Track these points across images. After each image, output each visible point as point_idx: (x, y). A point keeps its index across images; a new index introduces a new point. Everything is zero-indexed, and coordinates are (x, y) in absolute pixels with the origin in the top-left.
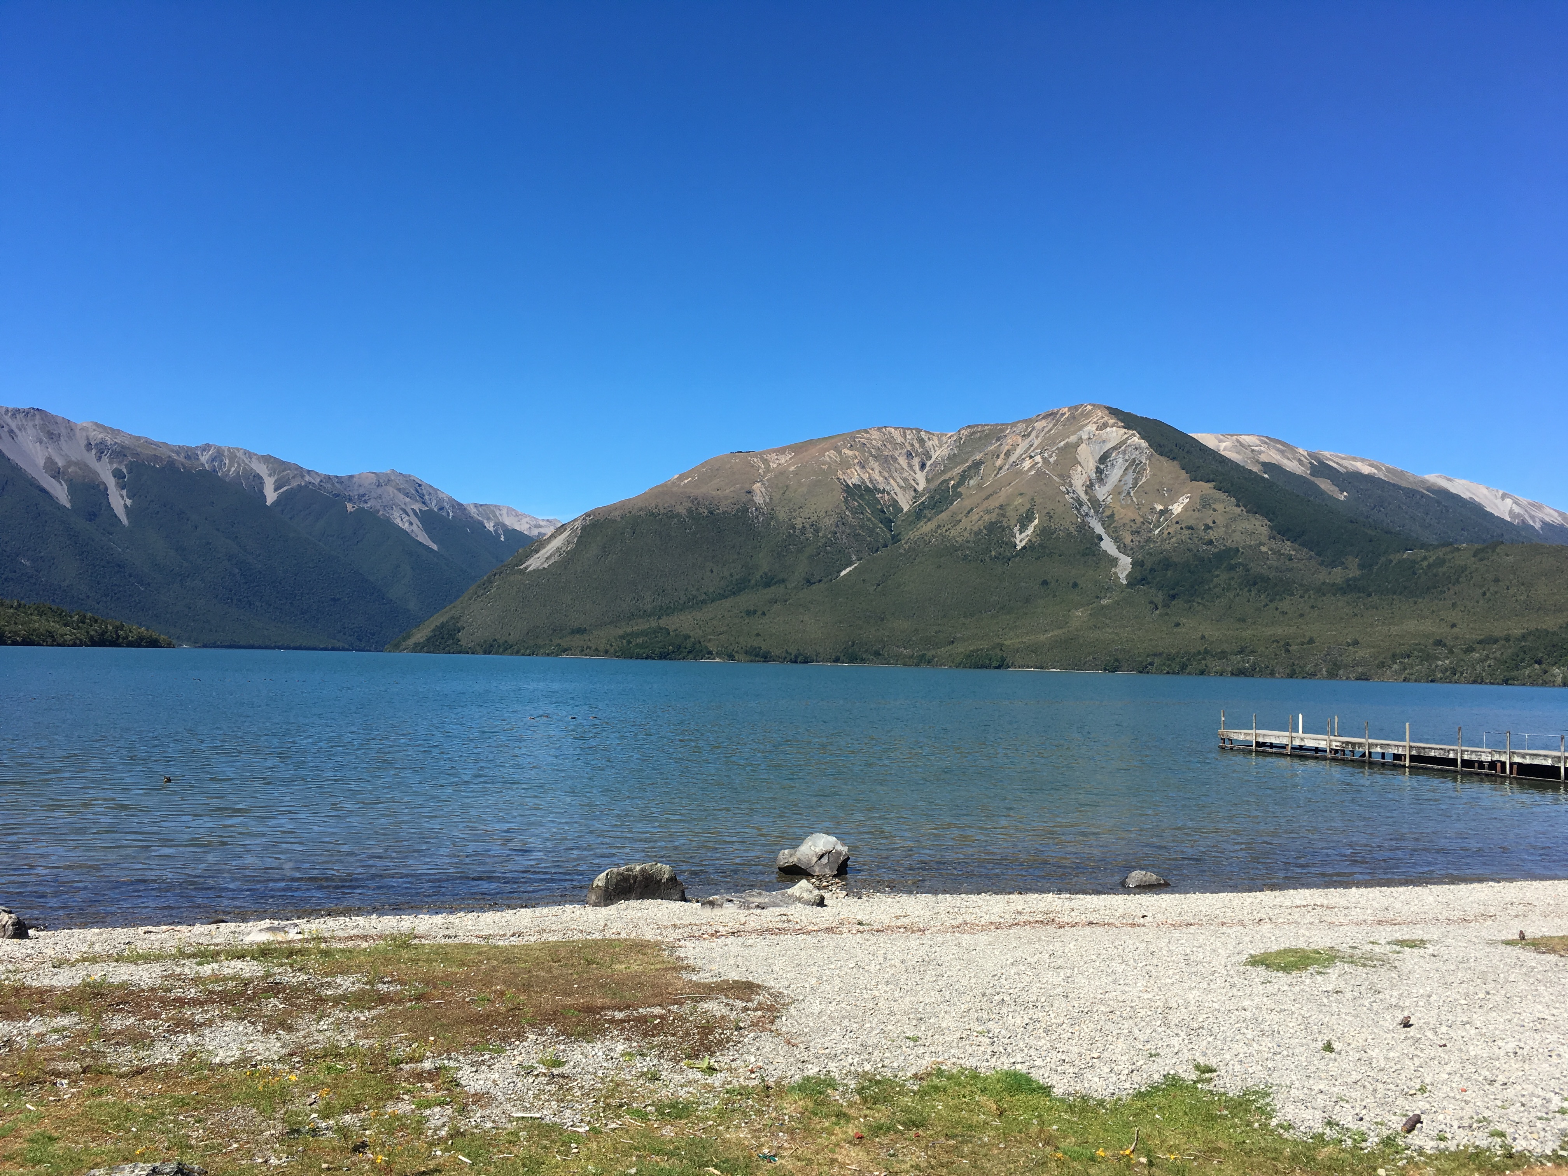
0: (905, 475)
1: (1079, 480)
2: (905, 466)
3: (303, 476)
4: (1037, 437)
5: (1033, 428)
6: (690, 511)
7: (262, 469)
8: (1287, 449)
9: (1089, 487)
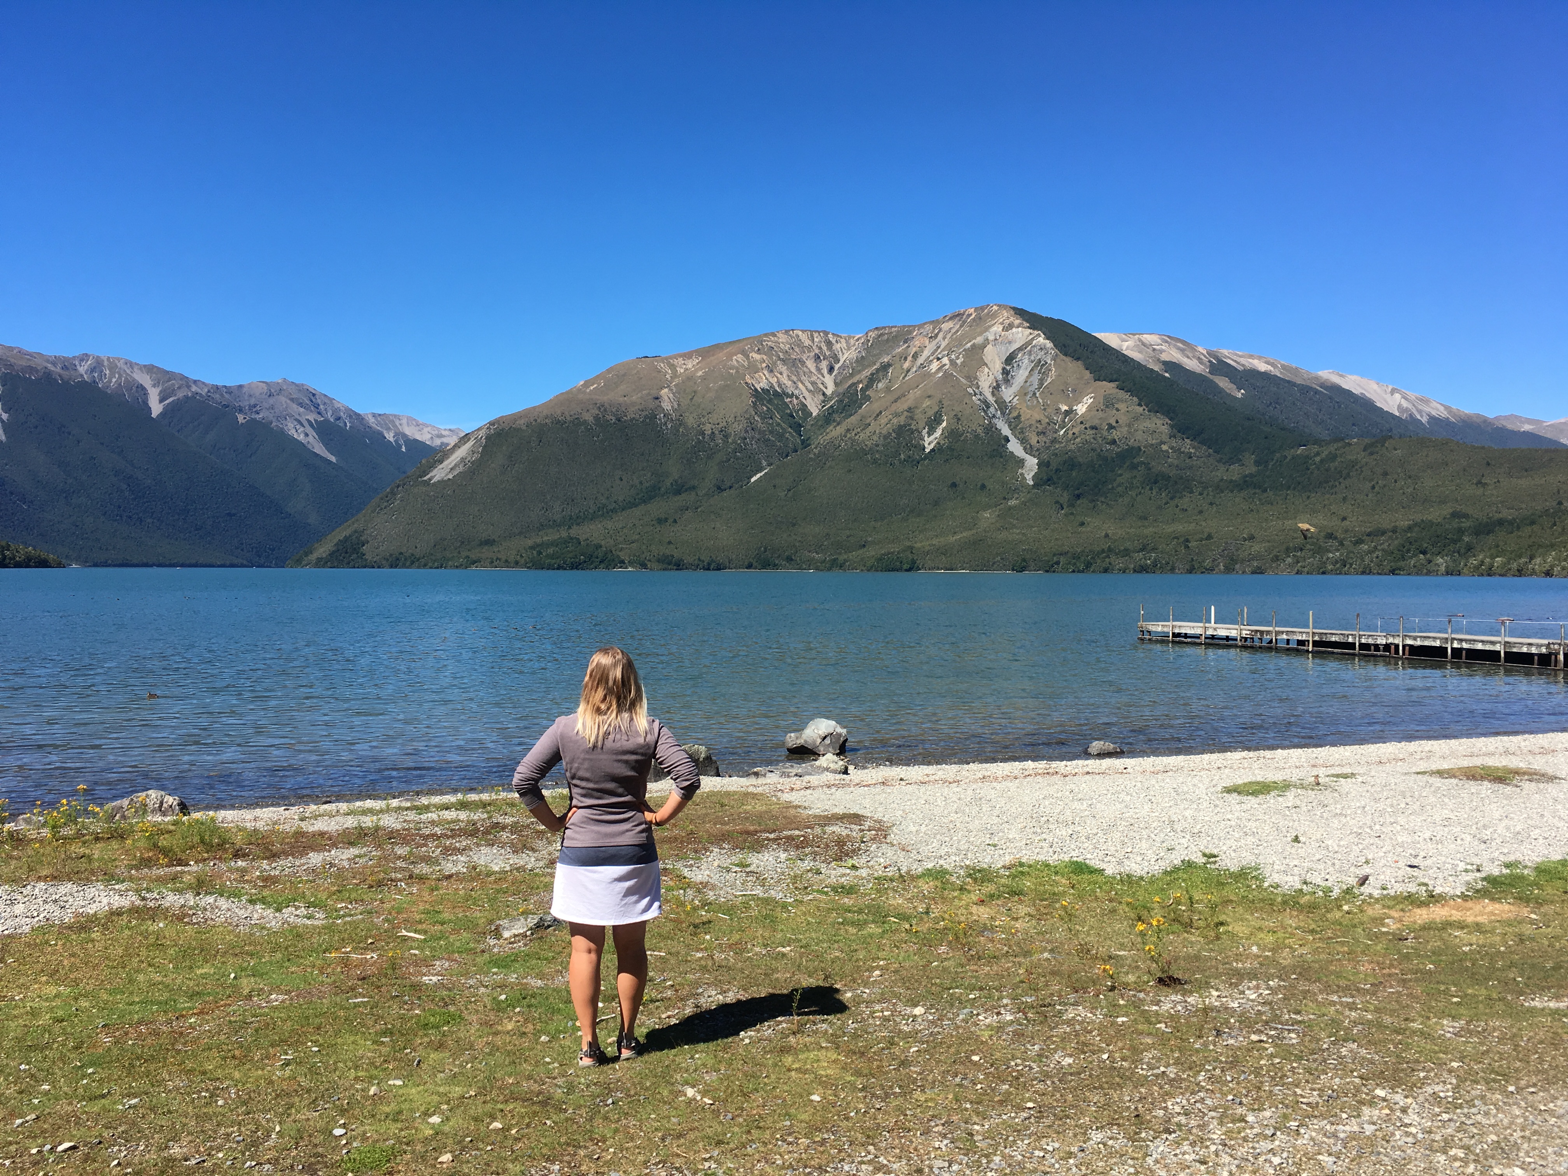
0: (814, 378)
1: (986, 381)
2: (813, 370)
3: (189, 387)
4: (944, 338)
5: (940, 330)
6: (597, 418)
7: (145, 380)
8: (1187, 347)
9: (996, 388)
